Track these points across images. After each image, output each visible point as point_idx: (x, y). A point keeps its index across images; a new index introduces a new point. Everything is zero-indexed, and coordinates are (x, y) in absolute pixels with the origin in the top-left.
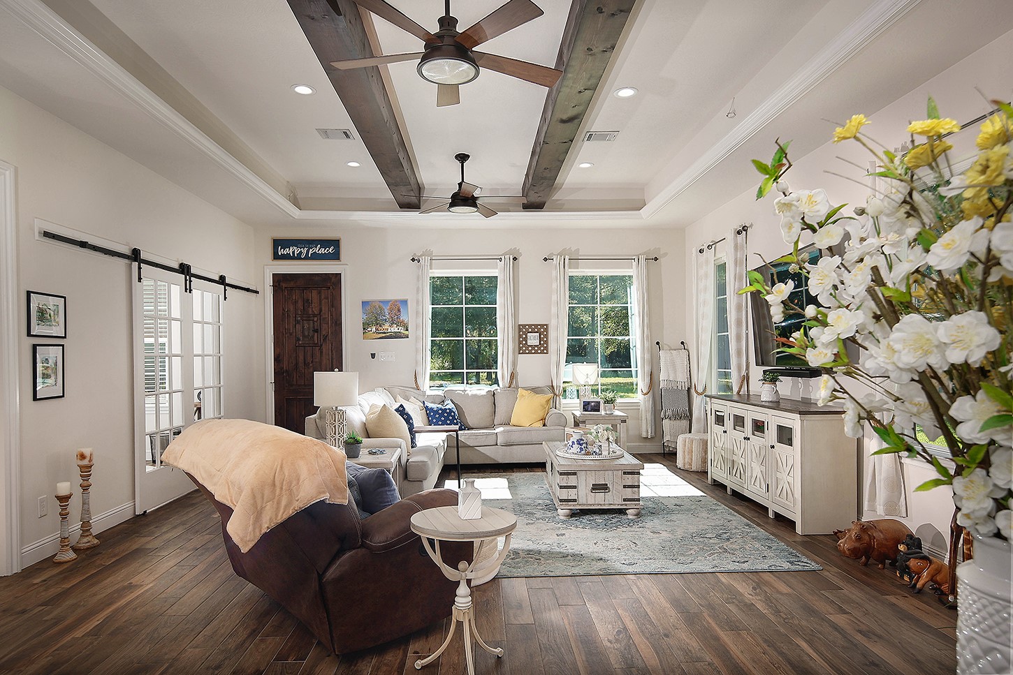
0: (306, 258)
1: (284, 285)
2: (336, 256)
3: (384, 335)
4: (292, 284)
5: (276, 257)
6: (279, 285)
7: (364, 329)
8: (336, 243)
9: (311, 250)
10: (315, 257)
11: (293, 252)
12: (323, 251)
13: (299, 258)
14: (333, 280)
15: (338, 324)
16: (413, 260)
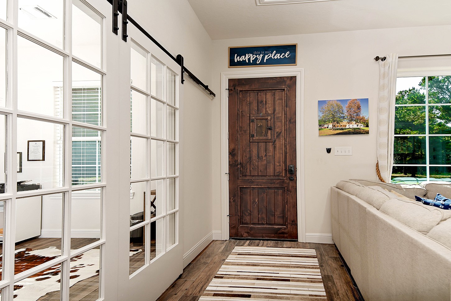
0: (262, 63)
1: (239, 89)
2: (292, 60)
3: (341, 131)
4: (247, 88)
5: (232, 63)
6: (234, 89)
7: (320, 126)
8: (292, 48)
9: (266, 56)
10: (271, 62)
11: (249, 59)
12: (278, 56)
13: (254, 63)
14: (288, 82)
15: (291, 122)
16: (377, 59)
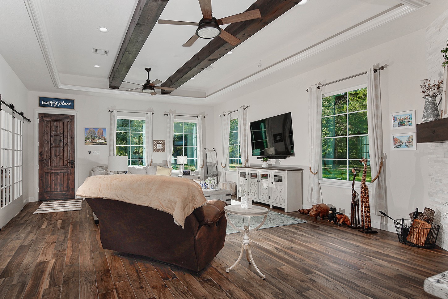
0: (57, 107)
1: (45, 119)
2: (72, 107)
3: (95, 143)
4: (49, 119)
5: (41, 105)
6: (42, 119)
7: (86, 140)
8: (72, 101)
9: (59, 103)
10: (61, 107)
11: (50, 104)
12: (65, 104)
13: (53, 106)
14: (70, 117)
15: (72, 138)
16: (109, 111)
